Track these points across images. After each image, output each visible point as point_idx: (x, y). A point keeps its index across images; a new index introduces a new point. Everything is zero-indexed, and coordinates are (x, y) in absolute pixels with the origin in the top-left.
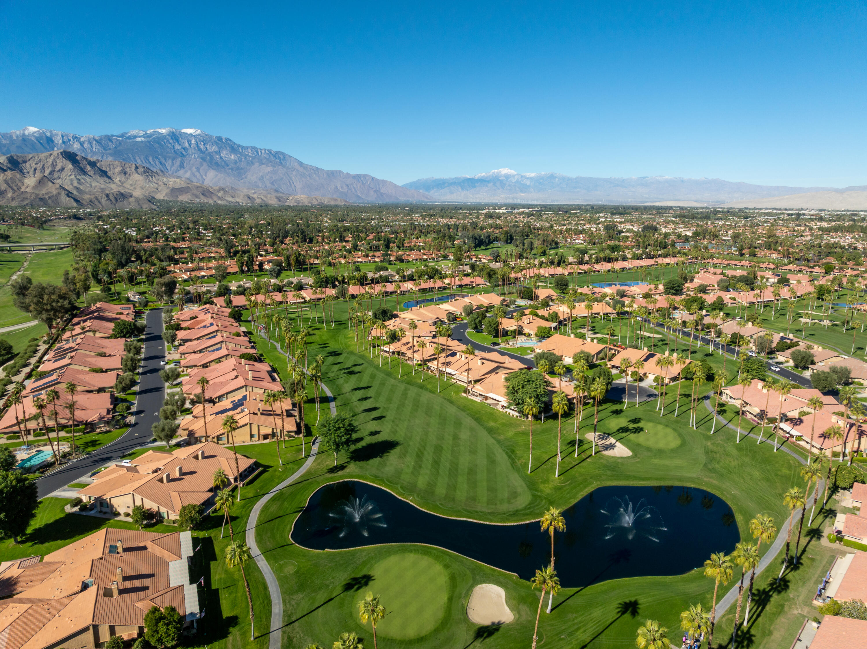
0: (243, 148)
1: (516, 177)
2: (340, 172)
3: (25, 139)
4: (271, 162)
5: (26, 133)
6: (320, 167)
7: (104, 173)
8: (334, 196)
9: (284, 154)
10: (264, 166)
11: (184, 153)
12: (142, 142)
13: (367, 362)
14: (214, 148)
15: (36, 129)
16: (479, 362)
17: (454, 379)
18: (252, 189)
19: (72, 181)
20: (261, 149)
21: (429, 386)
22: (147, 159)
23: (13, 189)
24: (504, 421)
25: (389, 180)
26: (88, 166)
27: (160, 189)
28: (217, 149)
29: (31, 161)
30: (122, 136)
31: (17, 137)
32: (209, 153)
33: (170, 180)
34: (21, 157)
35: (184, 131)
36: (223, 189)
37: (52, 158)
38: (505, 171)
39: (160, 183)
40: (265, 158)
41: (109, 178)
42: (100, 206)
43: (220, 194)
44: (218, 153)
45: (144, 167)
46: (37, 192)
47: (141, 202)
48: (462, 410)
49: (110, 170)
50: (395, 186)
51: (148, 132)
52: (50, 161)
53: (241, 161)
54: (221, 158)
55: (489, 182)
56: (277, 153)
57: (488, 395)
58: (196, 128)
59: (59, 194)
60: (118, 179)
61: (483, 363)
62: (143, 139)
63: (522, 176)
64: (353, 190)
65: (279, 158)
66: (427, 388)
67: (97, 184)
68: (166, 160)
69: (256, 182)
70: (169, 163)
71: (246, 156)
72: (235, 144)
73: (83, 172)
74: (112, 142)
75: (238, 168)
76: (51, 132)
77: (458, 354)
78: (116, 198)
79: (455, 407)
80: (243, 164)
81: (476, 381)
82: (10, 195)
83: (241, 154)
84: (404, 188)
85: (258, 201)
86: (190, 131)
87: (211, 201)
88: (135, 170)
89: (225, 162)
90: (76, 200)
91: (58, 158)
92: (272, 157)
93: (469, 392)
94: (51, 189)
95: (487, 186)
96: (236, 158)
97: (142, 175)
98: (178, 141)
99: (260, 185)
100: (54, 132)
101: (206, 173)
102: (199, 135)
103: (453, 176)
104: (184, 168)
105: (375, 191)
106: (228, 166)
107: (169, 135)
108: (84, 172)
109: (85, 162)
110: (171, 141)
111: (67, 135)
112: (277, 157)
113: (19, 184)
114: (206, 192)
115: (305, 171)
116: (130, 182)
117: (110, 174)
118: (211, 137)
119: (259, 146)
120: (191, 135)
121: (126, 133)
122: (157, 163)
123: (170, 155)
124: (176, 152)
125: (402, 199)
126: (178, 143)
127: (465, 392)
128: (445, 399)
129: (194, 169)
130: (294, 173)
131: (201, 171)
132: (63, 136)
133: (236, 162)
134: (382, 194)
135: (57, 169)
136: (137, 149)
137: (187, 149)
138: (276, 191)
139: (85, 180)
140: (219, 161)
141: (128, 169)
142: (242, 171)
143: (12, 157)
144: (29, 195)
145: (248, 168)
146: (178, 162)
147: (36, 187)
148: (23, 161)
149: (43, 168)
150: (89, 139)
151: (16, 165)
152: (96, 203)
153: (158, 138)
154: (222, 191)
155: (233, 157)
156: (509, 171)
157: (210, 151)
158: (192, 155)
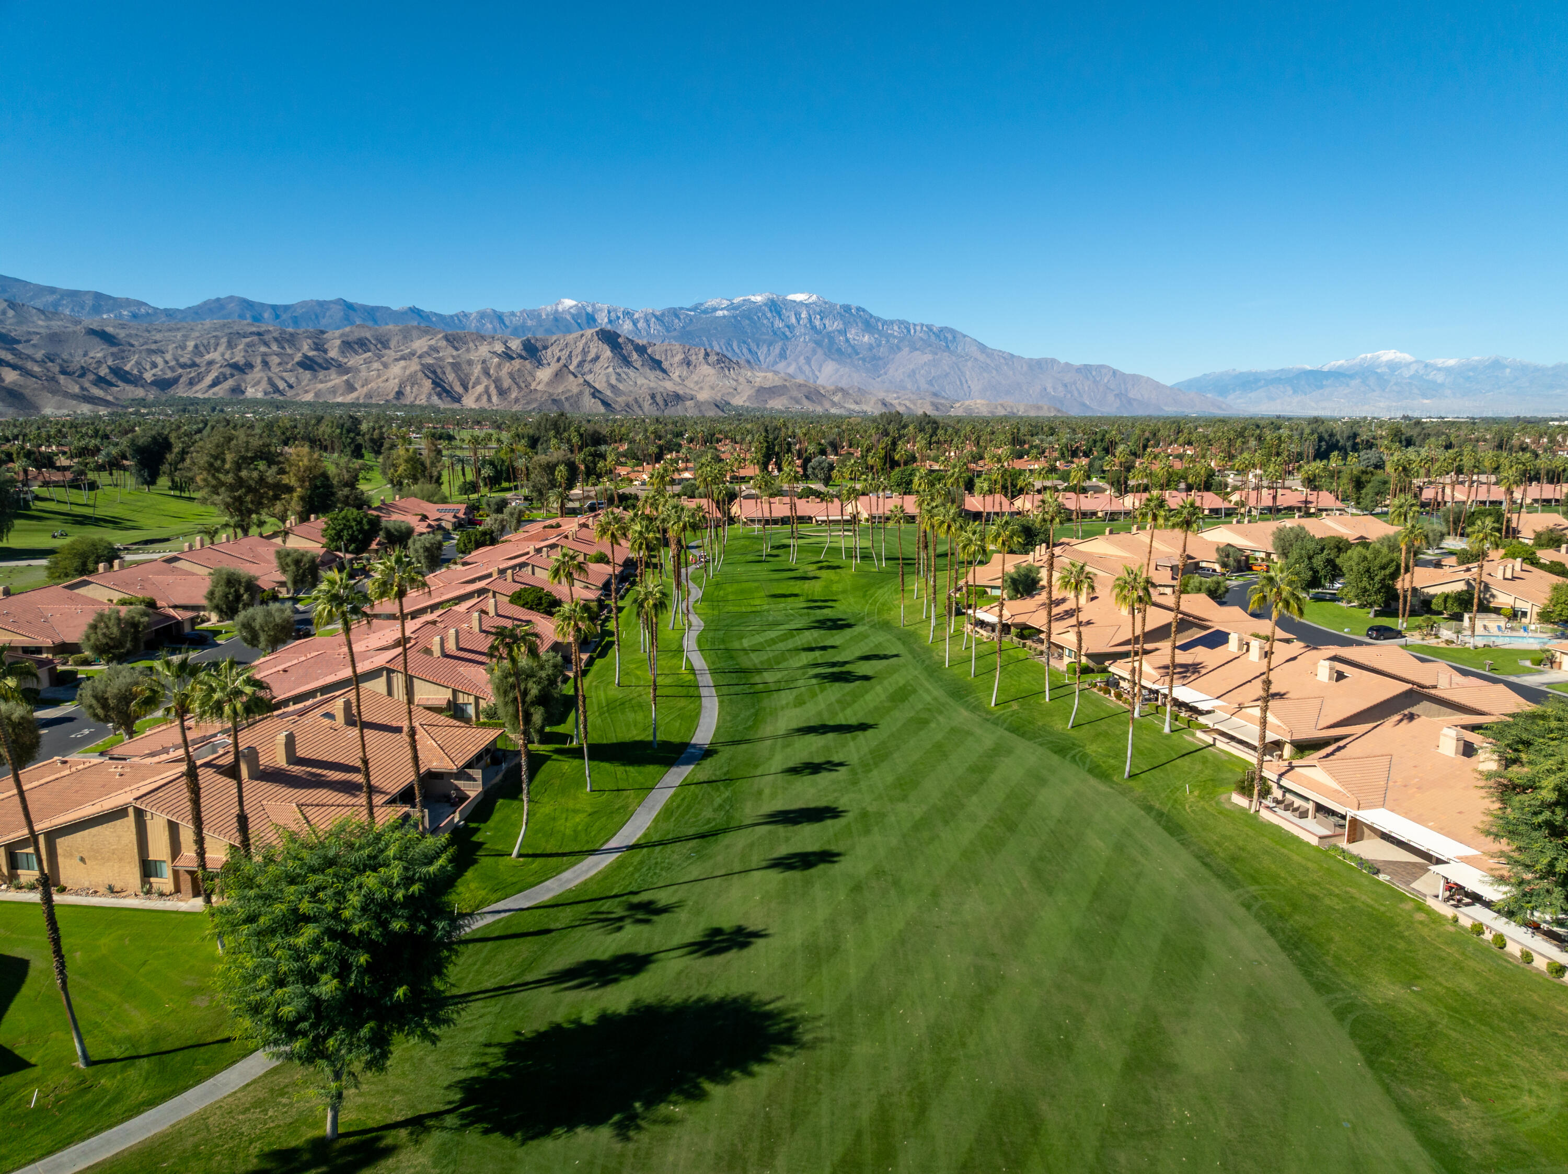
0: (885, 323)
1: (1414, 368)
2: (1053, 361)
3: (557, 318)
4: (930, 346)
5: (560, 308)
6: (1016, 354)
7: (657, 365)
8: (1040, 404)
9: (952, 331)
10: (918, 353)
11: (788, 333)
12: (724, 317)
13: (912, 651)
14: (837, 325)
15: (574, 303)
16: (1324, 670)
17: (1206, 729)
18: (895, 392)
19: (608, 376)
20: (915, 325)
21: (1093, 749)
22: (729, 344)
23: (519, 387)
24: (1468, 985)
25: (1145, 374)
26: (634, 353)
27: (739, 389)
28: (841, 326)
29: (554, 347)
30: (694, 309)
31: (547, 315)
32: (828, 333)
33: (758, 374)
34: (541, 340)
35: (791, 297)
36: (842, 390)
37: (584, 341)
38: (1388, 355)
39: (741, 379)
40: (922, 339)
41: (664, 371)
42: (640, 413)
43: (836, 399)
44: (843, 332)
45: (718, 354)
46: (551, 391)
47: (703, 408)
48: (1225, 877)
49: (666, 359)
50: (1157, 386)
51: (735, 301)
52: (580, 345)
53: (879, 345)
54: (847, 340)
55: (1352, 377)
56: (942, 330)
57: (1366, 816)
58: (811, 292)
59: (581, 393)
60: (677, 374)
61: (1340, 676)
62: (726, 312)
63: (1426, 366)
64: (1076, 394)
65: (946, 338)
66: (1085, 756)
67: (645, 381)
68: (758, 346)
69: (902, 381)
70: (762, 352)
71: (888, 337)
72: (871, 316)
73: (627, 362)
74: (679, 319)
75: (874, 358)
76: (593, 305)
77: (1233, 639)
78: (665, 401)
79: (1185, 855)
80: (883, 351)
81: (1303, 747)
82: (513, 396)
83: (880, 333)
84: (1176, 390)
85: (900, 409)
86: (799, 297)
87: (819, 410)
88: (705, 358)
89: (853, 347)
90: (606, 404)
91: (591, 340)
92: (933, 337)
93: (1265, 792)
94: (572, 385)
95: (1348, 385)
96: (873, 340)
97: (713, 365)
98: (779, 314)
99: (909, 386)
100: (598, 306)
101: (821, 367)
102: (815, 303)
103: (1277, 367)
104: (786, 358)
105: (1117, 396)
106: (857, 354)
107: (765, 304)
109: (630, 347)
110: (769, 315)
111: (615, 310)
112: (942, 337)
113: (529, 379)
114: (814, 395)
115: (988, 361)
116: (695, 377)
117: (665, 365)
118: (832, 306)
119: (911, 320)
120: (801, 303)
121: (702, 305)
122: (745, 351)
123: (766, 337)
124: (775, 333)
125: (1171, 410)
126: (780, 318)
127: (1245, 789)
128: (1149, 809)
129: (802, 360)
130: (969, 364)
131: (812, 363)
132: (609, 312)
133: (871, 348)
134: (1130, 401)
135: (589, 358)
136: (716, 329)
137: (794, 327)
138: (935, 395)
139: (627, 374)
140: (843, 345)
141: (694, 357)
142: (881, 363)
143: (528, 340)
144: (539, 395)
145: (891, 357)
146: (777, 349)
147: (550, 383)
148: (545, 348)
149: (570, 356)
150: (646, 315)
151: (532, 351)
152: (636, 408)
153: (749, 310)
154: (840, 394)
155: (866, 338)
156: (1399, 354)
157: (830, 329)
158: (800, 336)
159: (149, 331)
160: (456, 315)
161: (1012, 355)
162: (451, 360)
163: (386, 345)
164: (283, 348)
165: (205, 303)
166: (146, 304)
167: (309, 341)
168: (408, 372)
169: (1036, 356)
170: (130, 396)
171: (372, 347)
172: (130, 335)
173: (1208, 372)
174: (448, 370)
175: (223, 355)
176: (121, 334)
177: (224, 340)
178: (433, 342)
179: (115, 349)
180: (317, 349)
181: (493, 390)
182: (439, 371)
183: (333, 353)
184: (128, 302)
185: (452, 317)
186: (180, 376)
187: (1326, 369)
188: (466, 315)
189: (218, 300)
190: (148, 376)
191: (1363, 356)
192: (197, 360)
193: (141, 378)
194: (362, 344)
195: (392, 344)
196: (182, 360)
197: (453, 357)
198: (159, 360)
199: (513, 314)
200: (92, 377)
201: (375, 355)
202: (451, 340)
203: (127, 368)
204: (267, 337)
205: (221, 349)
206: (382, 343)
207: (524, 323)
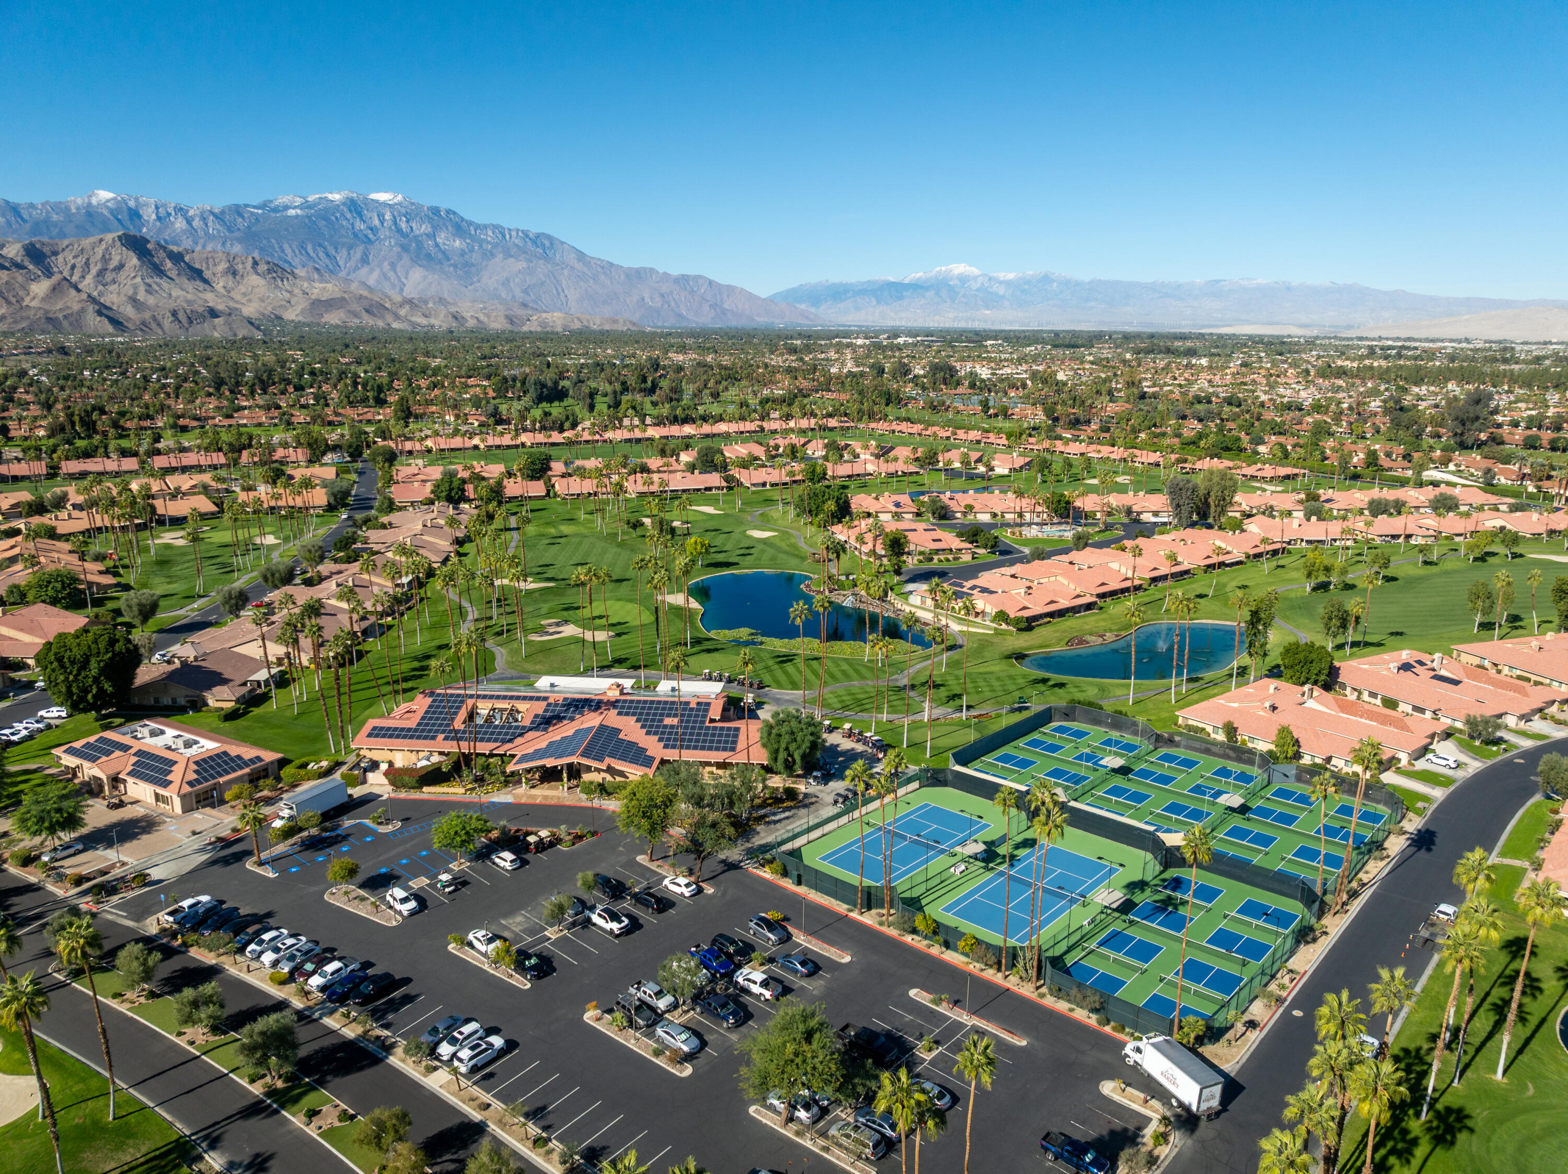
0: (477, 227)
1: (980, 280)
2: (652, 270)
3: (91, 213)
4: (525, 252)
5: (94, 201)
6: (615, 263)
7: (197, 274)
9: (549, 238)
10: (512, 260)
11: (371, 236)
12: (297, 216)
14: (425, 228)
15: (111, 195)
18: (482, 302)
19: (135, 287)
20: (510, 230)
22: (302, 247)
23: (8, 303)
25: (741, 286)
26: (168, 261)
27: (293, 301)
28: (430, 230)
29: (66, 253)
30: (262, 206)
31: (78, 208)
32: (416, 237)
33: (323, 284)
35: (374, 196)
36: (415, 302)
37: (103, 246)
38: (959, 269)
39: (296, 291)
40: (516, 245)
41: (206, 281)
42: (160, 332)
43: (401, 312)
44: (433, 236)
45: (268, 263)
46: (47, 307)
49: (208, 268)
50: (751, 297)
51: (310, 199)
52: (100, 251)
53: (472, 250)
54: (437, 245)
55: (927, 289)
56: (538, 236)
58: (395, 191)
59: (83, 310)
60: (221, 284)
62: (299, 211)
63: (990, 279)
64: (673, 304)
65: (543, 245)
67: (181, 293)
68: (336, 249)
69: (496, 289)
70: (341, 257)
71: (481, 242)
72: (463, 219)
73: (159, 271)
74: (243, 217)
75: (467, 265)
76: (136, 199)
78: (189, 318)
80: (475, 257)
83: (472, 237)
84: (770, 301)
85: (471, 323)
86: (383, 197)
87: (381, 324)
88: (253, 268)
89: (443, 252)
90: (116, 322)
91: (113, 246)
92: (529, 243)
94: (72, 301)
95: (924, 297)
96: (464, 246)
97: (263, 276)
98: (360, 215)
99: (501, 295)
100: (143, 200)
101: (407, 273)
102: (400, 204)
103: (864, 278)
104: (368, 263)
105: (711, 306)
106: (448, 260)
107: (344, 204)
108: (161, 271)
109: (162, 254)
110: (349, 216)
111: (164, 206)
112: (539, 243)
113: (21, 293)
114: (375, 308)
115: (585, 270)
116: (242, 289)
117: (207, 274)
118: (419, 207)
119: (507, 224)
120: (385, 204)
121: (271, 201)
122: (321, 254)
123: (345, 240)
124: (356, 235)
125: (761, 320)
126: (362, 219)
129: (386, 265)
130: (566, 272)
131: (398, 269)
132: (157, 208)
133: (463, 253)
134: (724, 312)
135: (111, 266)
136: (287, 229)
137: (377, 230)
139: (159, 285)
140: (433, 251)
141: (240, 266)
142: (473, 269)
143: (32, 245)
144: (32, 312)
145: (485, 263)
146: (358, 253)
147: (45, 299)
149: (87, 264)
150: (202, 213)
151: (36, 258)
152: (153, 326)
153: (326, 210)
154: (407, 307)
155: (457, 243)
156: (968, 268)
157: (418, 232)
158: (385, 239)
161: (611, 264)
169: (636, 265)
173: (801, 284)
187: (907, 281)
191: (938, 269)
199: (32, 206)
207: (48, 217)
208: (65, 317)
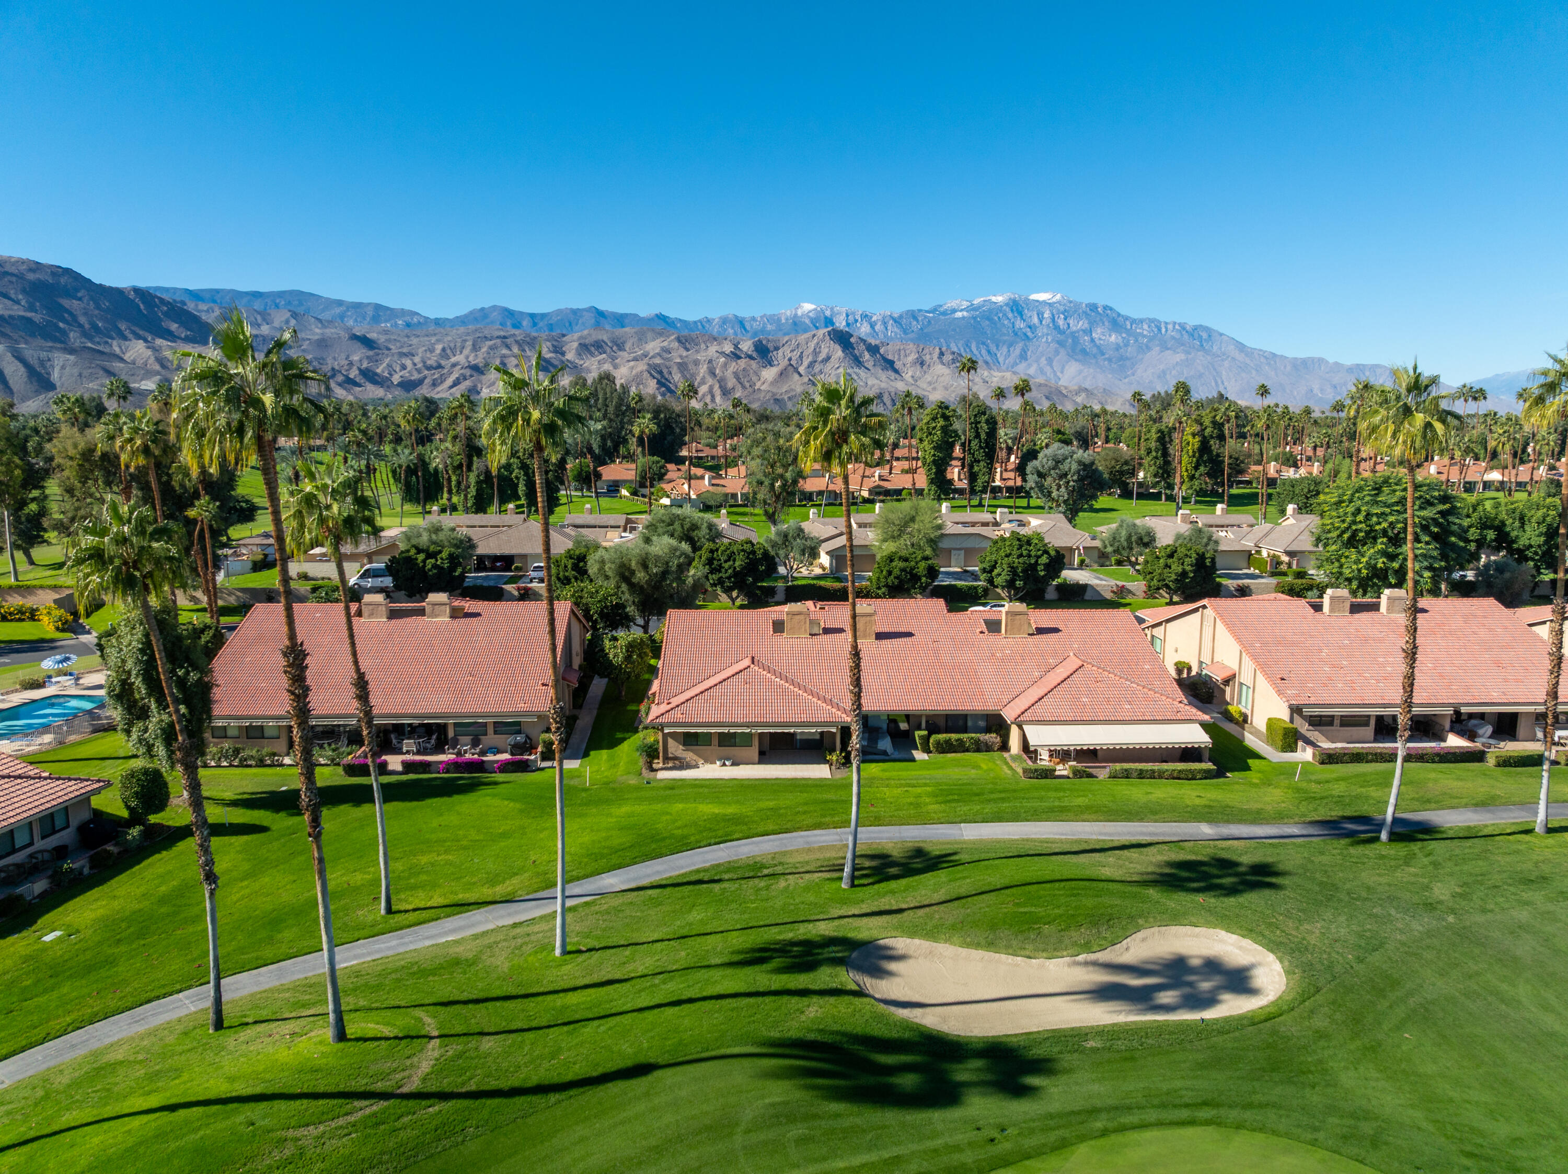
0: (1133, 321)
2: (1321, 361)
3: (795, 321)
4: (1183, 345)
5: (800, 312)
6: (1278, 353)
7: (889, 365)
9: (1207, 329)
10: (1169, 352)
11: (1029, 334)
12: (964, 318)
14: (1082, 324)
15: (813, 307)
20: (1166, 323)
22: (967, 345)
23: (744, 387)
26: (866, 353)
28: (1086, 326)
29: (786, 347)
30: (933, 311)
31: (786, 319)
32: (1073, 333)
33: (996, 374)
34: (775, 341)
35: (1034, 297)
36: (1086, 389)
37: (816, 340)
39: (978, 380)
40: (1173, 338)
41: (896, 371)
43: (1078, 398)
44: (1089, 332)
45: (953, 353)
46: (774, 390)
49: (899, 359)
51: (975, 302)
52: (812, 345)
53: (1127, 345)
54: (1092, 340)
56: (1196, 328)
58: (1055, 292)
60: (910, 374)
62: (965, 314)
65: (1200, 337)
67: (876, 382)
68: (997, 346)
69: (1151, 382)
70: (1001, 355)
71: (1137, 336)
72: (1119, 315)
73: (858, 362)
74: (917, 321)
75: (1122, 358)
76: (832, 309)
78: (893, 400)
80: (1131, 351)
83: (1129, 332)
86: (1043, 297)
88: (939, 358)
89: (1098, 347)
91: (823, 340)
92: (1186, 336)
94: (798, 384)
96: (1120, 340)
97: (948, 365)
98: (1021, 314)
99: (1158, 387)
100: (837, 309)
101: (1063, 367)
102: (1059, 302)
104: (1026, 359)
106: (1103, 354)
107: (1007, 305)
108: (860, 362)
109: (862, 347)
110: (1010, 315)
111: (854, 313)
112: (1196, 335)
113: (754, 378)
114: (1055, 394)
115: (1248, 361)
116: (928, 378)
117: (898, 365)
118: (1077, 305)
119: (1162, 319)
120: (1044, 302)
121: (941, 306)
122: (984, 352)
123: (1006, 338)
124: (1016, 334)
126: (1022, 318)
129: (1043, 361)
130: (1226, 364)
131: (1054, 363)
132: (847, 316)
133: (1118, 348)
135: (820, 359)
136: (954, 330)
137: (1036, 327)
139: (858, 375)
140: (1089, 347)
141: (928, 357)
142: (1128, 363)
143: (760, 341)
144: (762, 395)
145: (1140, 357)
146: (1017, 350)
147: (775, 382)
148: (777, 349)
149: (801, 357)
150: (884, 318)
151: (763, 352)
153: (990, 311)
154: (1083, 395)
155: (1113, 338)
157: (1075, 329)
158: (1043, 337)
159: (408, 337)
160: (700, 321)
161: (1274, 355)
162: (679, 360)
163: (621, 347)
164: (524, 350)
165: (471, 313)
166: (418, 314)
167: (549, 344)
168: (634, 372)
169: (1302, 355)
170: (371, 396)
171: (608, 350)
172: (389, 340)
173: (1500, 372)
174: (675, 370)
175: (467, 357)
176: (382, 339)
177: (469, 343)
178: (665, 344)
179: (371, 353)
180: (555, 352)
181: (716, 388)
182: (665, 371)
183: (570, 356)
184: (403, 312)
185: (695, 322)
186: (425, 378)
188: (709, 321)
189: (482, 309)
190: (396, 379)
192: (443, 363)
193: (388, 379)
194: (599, 346)
195: (628, 346)
196: (429, 362)
197: (681, 357)
198: (408, 362)
199: (754, 319)
200: (340, 378)
201: (609, 357)
202: (683, 341)
203: (379, 371)
204: (509, 341)
205: (466, 352)
206: (618, 345)
207: (764, 327)
208: (790, 398)
